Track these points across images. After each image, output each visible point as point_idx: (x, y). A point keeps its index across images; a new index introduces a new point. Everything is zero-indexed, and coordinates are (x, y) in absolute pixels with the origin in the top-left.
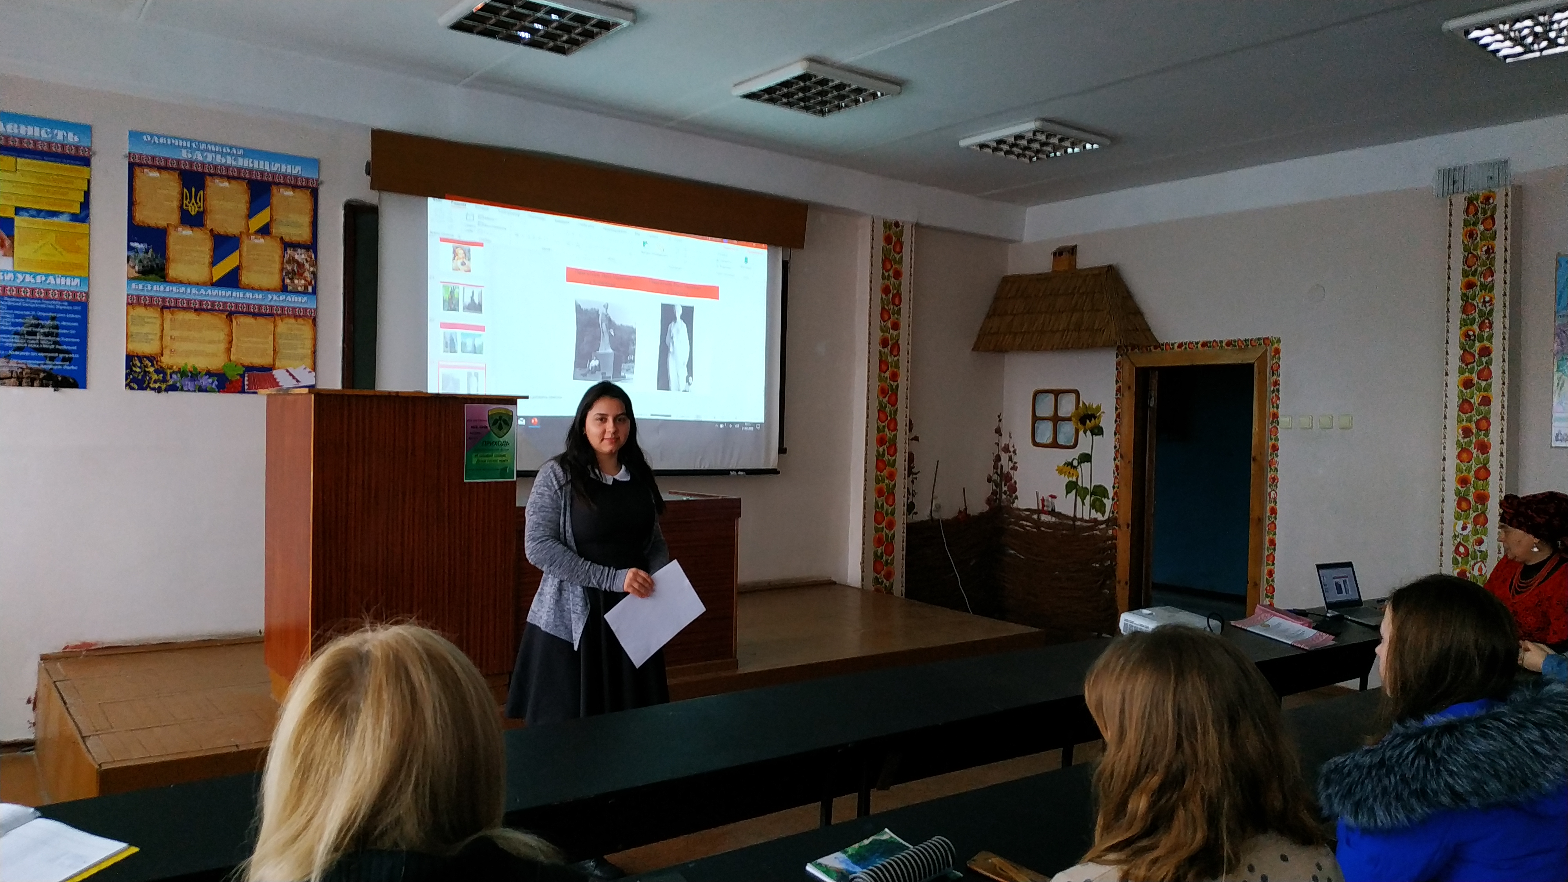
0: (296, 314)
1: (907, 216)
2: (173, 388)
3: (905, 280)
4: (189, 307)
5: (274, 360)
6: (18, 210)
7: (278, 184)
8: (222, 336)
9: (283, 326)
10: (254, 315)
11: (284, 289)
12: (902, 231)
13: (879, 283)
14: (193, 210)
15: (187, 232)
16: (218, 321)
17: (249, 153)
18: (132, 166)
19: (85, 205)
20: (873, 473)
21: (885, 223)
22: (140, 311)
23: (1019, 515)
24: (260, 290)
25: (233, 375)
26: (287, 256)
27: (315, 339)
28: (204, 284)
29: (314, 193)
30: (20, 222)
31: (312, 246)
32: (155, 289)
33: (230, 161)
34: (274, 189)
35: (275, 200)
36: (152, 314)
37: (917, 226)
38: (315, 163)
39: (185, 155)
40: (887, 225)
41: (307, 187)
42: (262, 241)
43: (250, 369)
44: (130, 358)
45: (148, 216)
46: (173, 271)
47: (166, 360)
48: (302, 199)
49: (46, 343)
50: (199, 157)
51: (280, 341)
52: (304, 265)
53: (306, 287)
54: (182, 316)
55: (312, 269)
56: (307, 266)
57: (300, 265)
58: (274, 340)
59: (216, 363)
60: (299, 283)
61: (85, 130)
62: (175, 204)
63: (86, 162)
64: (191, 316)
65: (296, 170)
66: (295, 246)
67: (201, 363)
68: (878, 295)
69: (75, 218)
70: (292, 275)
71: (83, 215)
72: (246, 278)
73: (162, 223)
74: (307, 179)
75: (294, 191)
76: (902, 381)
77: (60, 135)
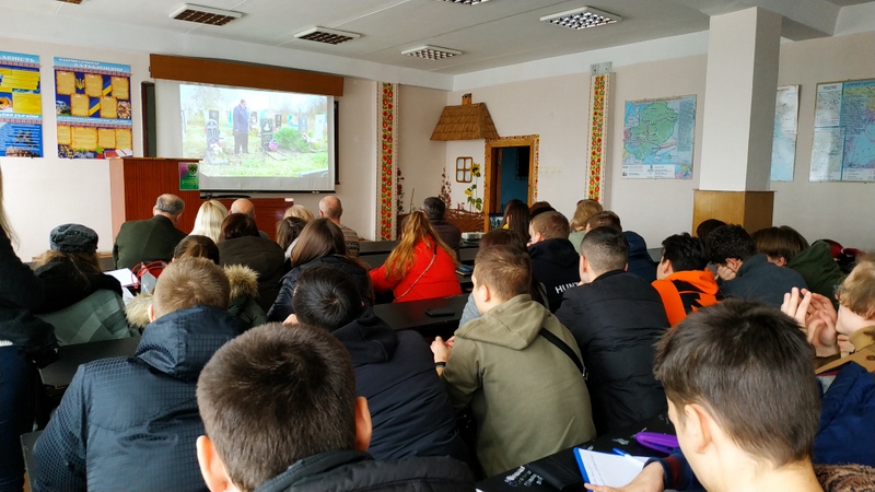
0: (124, 128)
1: (394, 81)
2: (76, 157)
3: (394, 109)
4: (81, 125)
5: (116, 146)
6: (13, 90)
7: (114, 76)
8: (94, 137)
9: (119, 132)
10: (107, 128)
11: (118, 118)
12: (392, 87)
13: (382, 111)
14: (80, 87)
15: (79, 96)
16: (93, 131)
17: (102, 64)
18: (56, 71)
19: (39, 87)
20: (381, 192)
22: (62, 127)
23: (452, 212)
24: (108, 118)
25: (99, 152)
26: (119, 105)
27: (132, 138)
28: (86, 117)
29: (129, 79)
30: (14, 94)
31: (129, 100)
32: (67, 119)
33: (94, 67)
34: (112, 78)
35: (113, 82)
36: (66, 128)
37: (399, 85)
38: (129, 67)
39: (76, 66)
40: (385, 85)
41: (125, 77)
42: (108, 99)
43: (106, 149)
44: (59, 146)
45: (63, 90)
46: (74, 111)
47: (73, 146)
48: (124, 81)
49: (27, 140)
50: (81, 66)
51: (118, 138)
53: (127, 117)
54: (78, 129)
55: (129, 110)
56: (127, 108)
57: (124, 108)
58: (115, 138)
59: (93, 148)
60: (124, 115)
61: (36, 57)
62: (73, 85)
63: (38, 70)
64: (82, 129)
65: (120, 70)
66: (122, 100)
67: (87, 148)
68: (381, 115)
69: (35, 92)
70: (122, 112)
71: (38, 91)
72: (102, 114)
73: (68, 93)
74: (126, 74)
75: (120, 79)
76: (394, 154)
77: (27, 60)
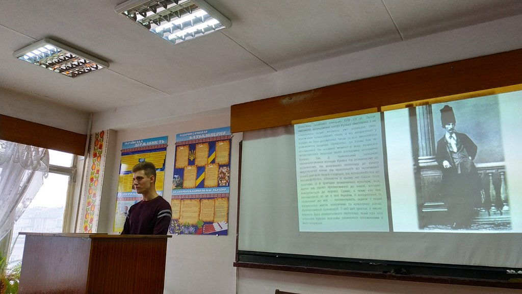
0: (222, 196)
2: (182, 233)
4: (189, 198)
5: (213, 219)
7: (218, 141)
8: (197, 209)
9: (218, 202)
10: (208, 198)
11: (219, 186)
14: (192, 159)
15: (190, 168)
16: (197, 203)
18: (176, 147)
19: (164, 165)
22: (175, 202)
24: (211, 187)
25: (200, 226)
26: (220, 171)
27: (228, 207)
28: (194, 188)
29: (230, 141)
31: (228, 165)
32: (180, 192)
33: (203, 136)
34: (217, 143)
35: (217, 148)
36: (178, 202)
39: (191, 138)
41: (227, 139)
42: (212, 166)
43: (206, 223)
45: (180, 164)
46: (186, 184)
47: (181, 221)
48: (226, 145)
50: (194, 138)
51: (216, 210)
53: (226, 184)
54: (186, 202)
55: (228, 175)
56: (226, 173)
57: (224, 174)
58: (214, 209)
59: (195, 221)
60: (224, 182)
61: (166, 138)
62: (187, 158)
63: (166, 149)
65: (224, 133)
66: (223, 166)
67: (191, 221)
69: (162, 169)
70: (222, 179)
72: (206, 183)
73: (183, 166)
74: (228, 136)
75: (223, 142)
77: (160, 142)
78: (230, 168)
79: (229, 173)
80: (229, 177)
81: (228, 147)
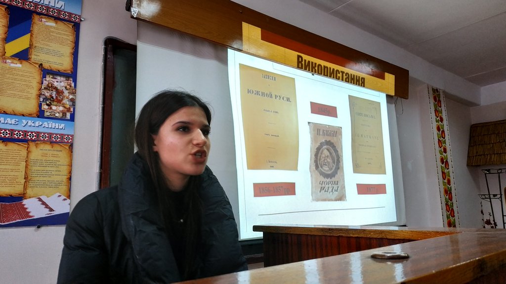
0: (52, 140)
1: (440, 86)
3: (445, 123)
5: (25, 188)
7: (40, 14)
9: (38, 152)
11: (40, 114)
12: (439, 94)
13: (435, 125)
21: (433, 89)
24: (14, 114)
26: (45, 83)
27: (71, 165)
29: (76, 27)
31: (72, 75)
34: (36, 18)
35: (36, 28)
40: (434, 91)
41: (70, 21)
42: (19, 65)
48: (64, 31)
51: (34, 168)
52: (62, 92)
53: (64, 114)
55: (71, 97)
56: (66, 93)
57: (59, 92)
58: (26, 167)
60: (57, 109)
65: (60, 4)
66: (55, 73)
68: (436, 131)
70: (50, 101)
74: (70, 14)
75: (56, 23)
76: (453, 185)
78: (75, 81)
79: (74, 93)
80: (73, 101)
81: (71, 38)
